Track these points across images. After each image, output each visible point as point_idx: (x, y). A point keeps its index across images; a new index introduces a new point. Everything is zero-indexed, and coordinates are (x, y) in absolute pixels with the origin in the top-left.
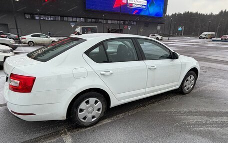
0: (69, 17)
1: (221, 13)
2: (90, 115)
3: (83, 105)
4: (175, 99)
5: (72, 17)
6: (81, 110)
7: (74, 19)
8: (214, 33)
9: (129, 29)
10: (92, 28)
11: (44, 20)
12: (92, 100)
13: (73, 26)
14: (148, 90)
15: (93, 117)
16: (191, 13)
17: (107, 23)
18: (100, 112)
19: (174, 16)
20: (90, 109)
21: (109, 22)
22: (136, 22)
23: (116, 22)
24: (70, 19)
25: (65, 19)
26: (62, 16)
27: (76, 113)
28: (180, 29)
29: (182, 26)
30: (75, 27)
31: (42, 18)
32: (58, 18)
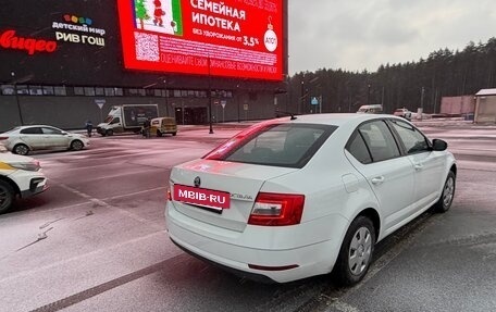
0: (87, 86)
1: (382, 69)
2: (360, 260)
3: (354, 243)
6: (353, 252)
7: (99, 91)
8: (379, 106)
9: (224, 105)
10: (149, 109)
11: (25, 95)
13: (101, 106)
16: (330, 71)
17: (172, 96)
18: (369, 252)
19: (299, 77)
20: (361, 249)
21: (177, 93)
22: (231, 91)
24: (91, 92)
25: (79, 91)
26: (70, 86)
27: (347, 258)
28: (314, 101)
29: (317, 97)
30: (108, 108)
31: (20, 92)
32: (62, 91)
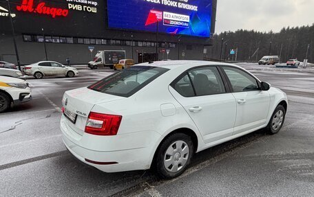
0: (85, 38)
1: (283, 30)
2: (176, 163)
3: (170, 151)
4: (263, 140)
5: (90, 38)
6: (168, 157)
7: (92, 41)
9: (168, 53)
10: (119, 53)
11: (50, 42)
12: (179, 143)
13: (91, 50)
14: (237, 129)
15: (179, 165)
16: (246, 31)
17: (137, 45)
18: (187, 158)
19: (224, 35)
20: (177, 156)
21: (140, 44)
22: (176, 43)
23: (149, 44)
24: (87, 41)
25: (80, 41)
26: (75, 37)
27: (163, 160)
28: (232, 52)
29: (234, 49)
30: (95, 52)
31: (47, 41)
32: (71, 40)
